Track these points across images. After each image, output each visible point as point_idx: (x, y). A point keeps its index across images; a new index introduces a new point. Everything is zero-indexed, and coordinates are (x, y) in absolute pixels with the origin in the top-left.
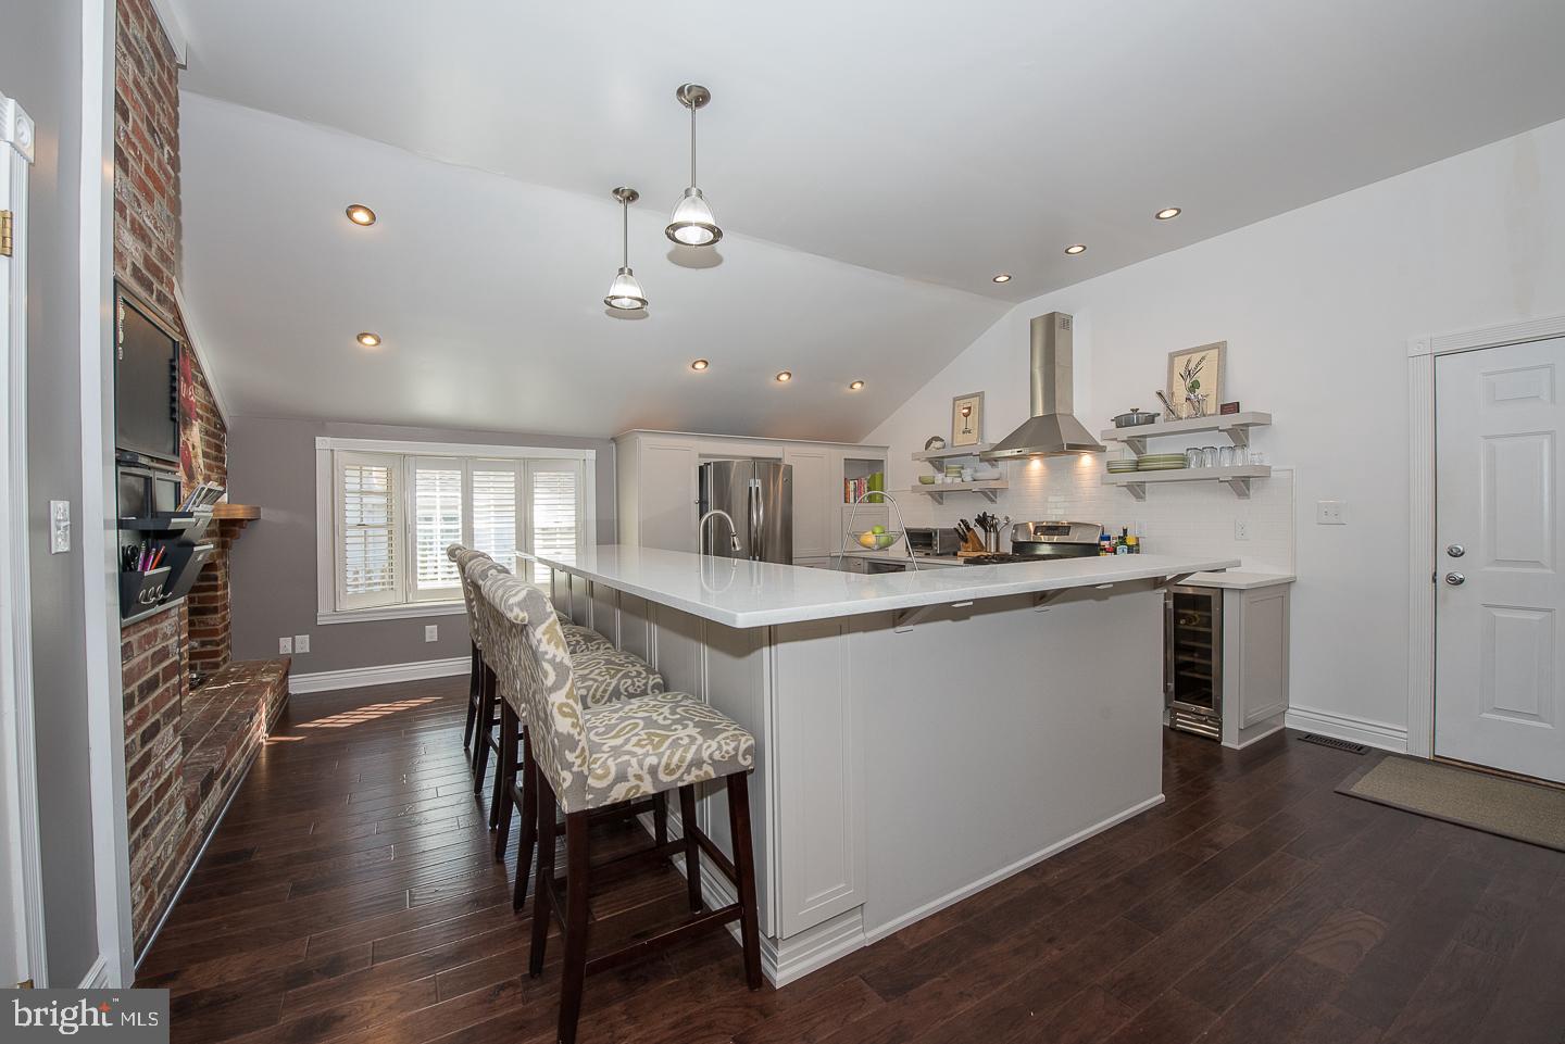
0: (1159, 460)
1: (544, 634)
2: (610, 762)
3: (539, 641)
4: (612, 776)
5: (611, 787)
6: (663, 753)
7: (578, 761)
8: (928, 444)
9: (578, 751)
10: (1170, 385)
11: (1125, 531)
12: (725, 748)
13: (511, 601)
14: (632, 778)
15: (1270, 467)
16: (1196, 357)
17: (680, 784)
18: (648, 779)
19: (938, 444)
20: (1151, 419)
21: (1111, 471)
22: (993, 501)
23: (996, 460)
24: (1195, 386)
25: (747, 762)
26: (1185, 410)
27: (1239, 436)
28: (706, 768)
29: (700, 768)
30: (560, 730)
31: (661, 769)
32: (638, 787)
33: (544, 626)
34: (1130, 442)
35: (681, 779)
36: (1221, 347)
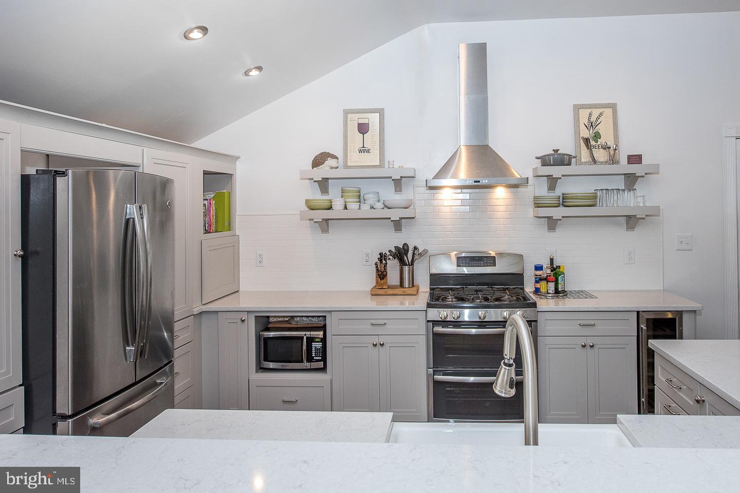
0: (577, 198)
8: (317, 162)
11: (552, 260)
15: (659, 209)
16: (595, 113)
20: (565, 161)
22: (397, 230)
24: (596, 136)
34: (549, 180)
36: (613, 107)
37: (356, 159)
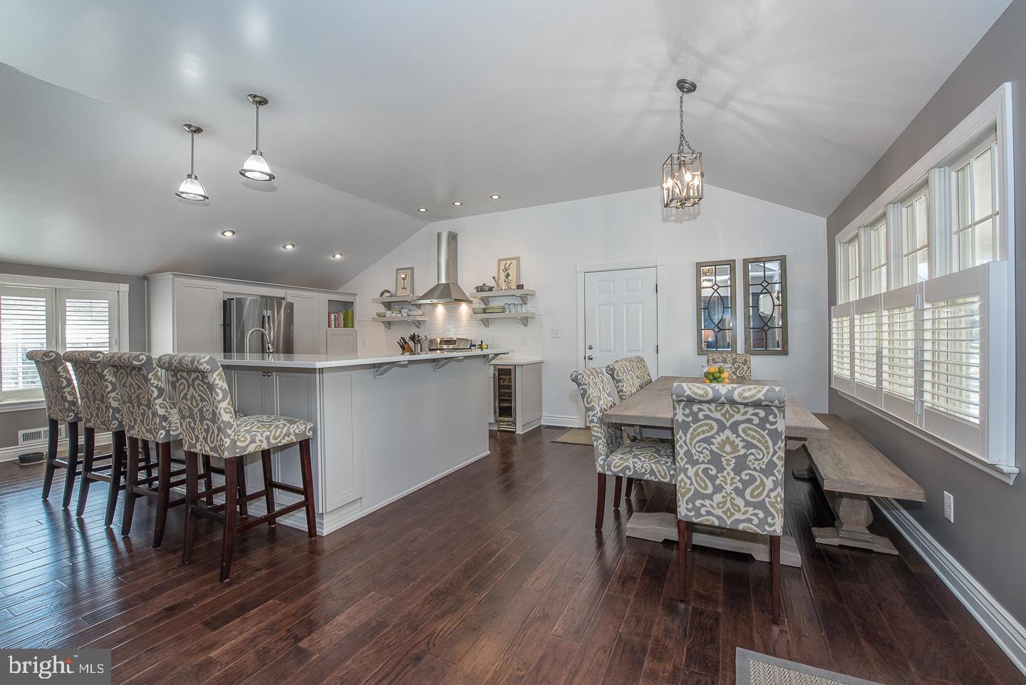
0: (494, 308)
1: (217, 376)
2: (246, 435)
3: (215, 379)
4: (249, 440)
5: (248, 446)
6: (272, 430)
7: (233, 434)
8: (382, 295)
9: (233, 429)
10: (499, 274)
11: (482, 342)
12: (300, 427)
13: (202, 361)
14: (258, 441)
15: (534, 313)
16: (509, 262)
17: (280, 444)
18: (265, 442)
19: (387, 294)
20: (491, 289)
21: (475, 313)
22: (418, 327)
23: (420, 305)
24: (508, 275)
25: (310, 434)
26: (504, 286)
27: (524, 299)
28: (292, 437)
29: (289, 437)
30: (224, 420)
31: (271, 437)
32: (260, 445)
33: (217, 373)
34: (482, 299)
35: (280, 442)
36: (518, 259)
37: (400, 292)
